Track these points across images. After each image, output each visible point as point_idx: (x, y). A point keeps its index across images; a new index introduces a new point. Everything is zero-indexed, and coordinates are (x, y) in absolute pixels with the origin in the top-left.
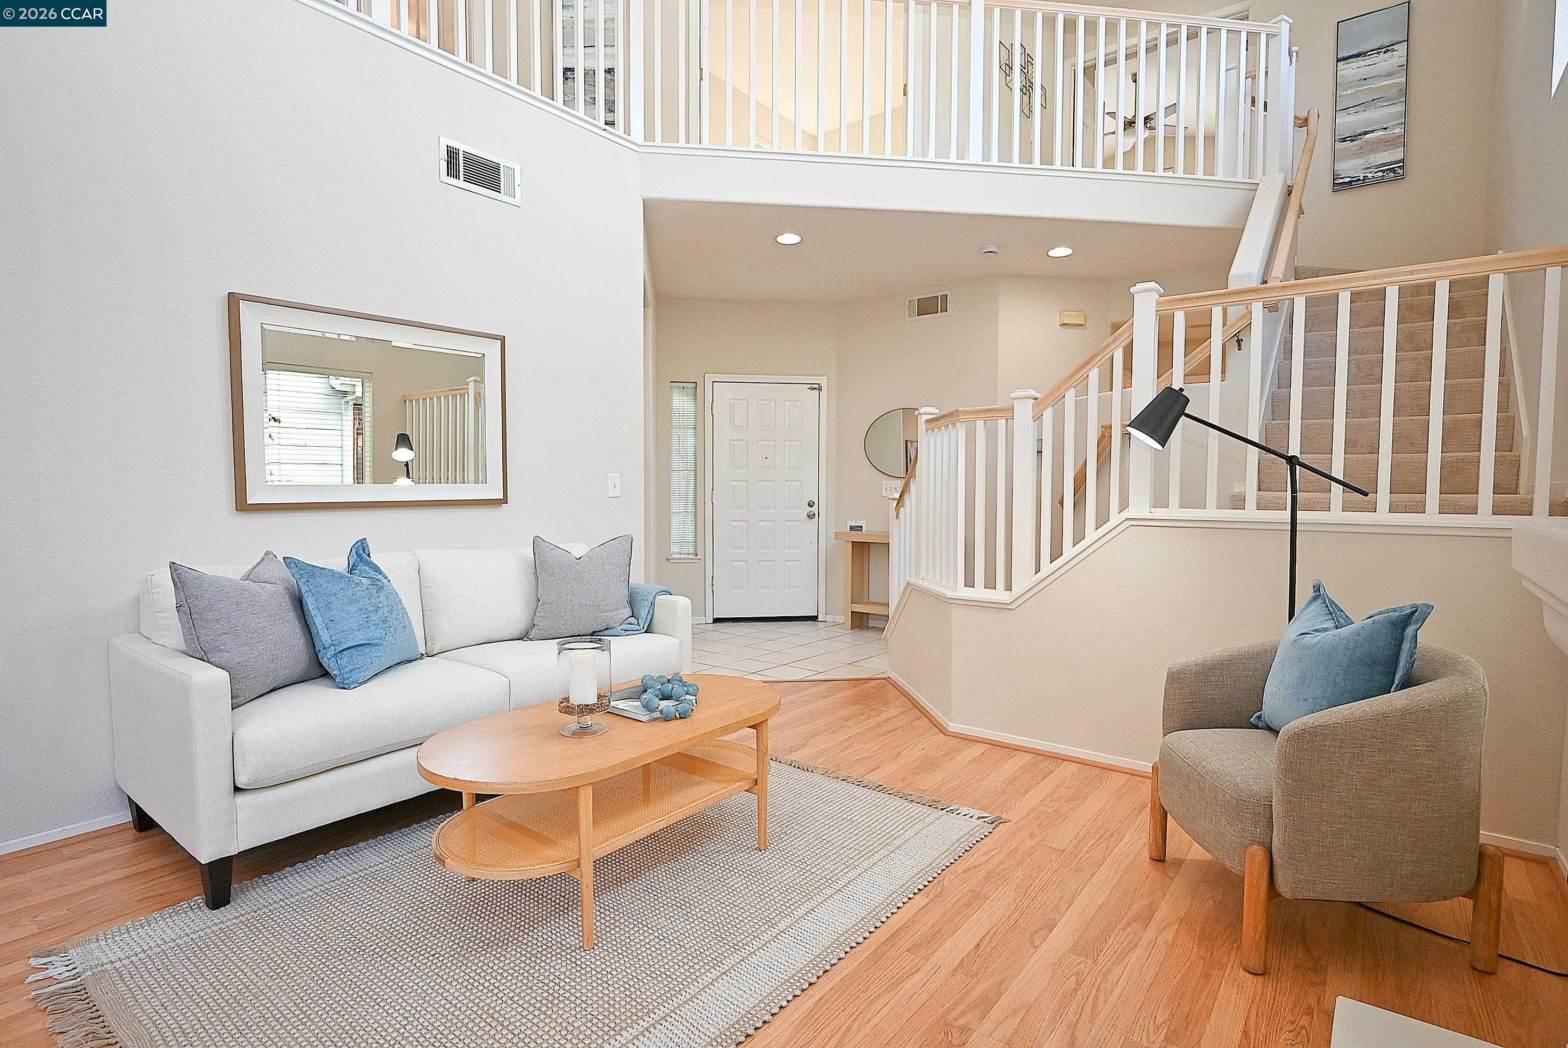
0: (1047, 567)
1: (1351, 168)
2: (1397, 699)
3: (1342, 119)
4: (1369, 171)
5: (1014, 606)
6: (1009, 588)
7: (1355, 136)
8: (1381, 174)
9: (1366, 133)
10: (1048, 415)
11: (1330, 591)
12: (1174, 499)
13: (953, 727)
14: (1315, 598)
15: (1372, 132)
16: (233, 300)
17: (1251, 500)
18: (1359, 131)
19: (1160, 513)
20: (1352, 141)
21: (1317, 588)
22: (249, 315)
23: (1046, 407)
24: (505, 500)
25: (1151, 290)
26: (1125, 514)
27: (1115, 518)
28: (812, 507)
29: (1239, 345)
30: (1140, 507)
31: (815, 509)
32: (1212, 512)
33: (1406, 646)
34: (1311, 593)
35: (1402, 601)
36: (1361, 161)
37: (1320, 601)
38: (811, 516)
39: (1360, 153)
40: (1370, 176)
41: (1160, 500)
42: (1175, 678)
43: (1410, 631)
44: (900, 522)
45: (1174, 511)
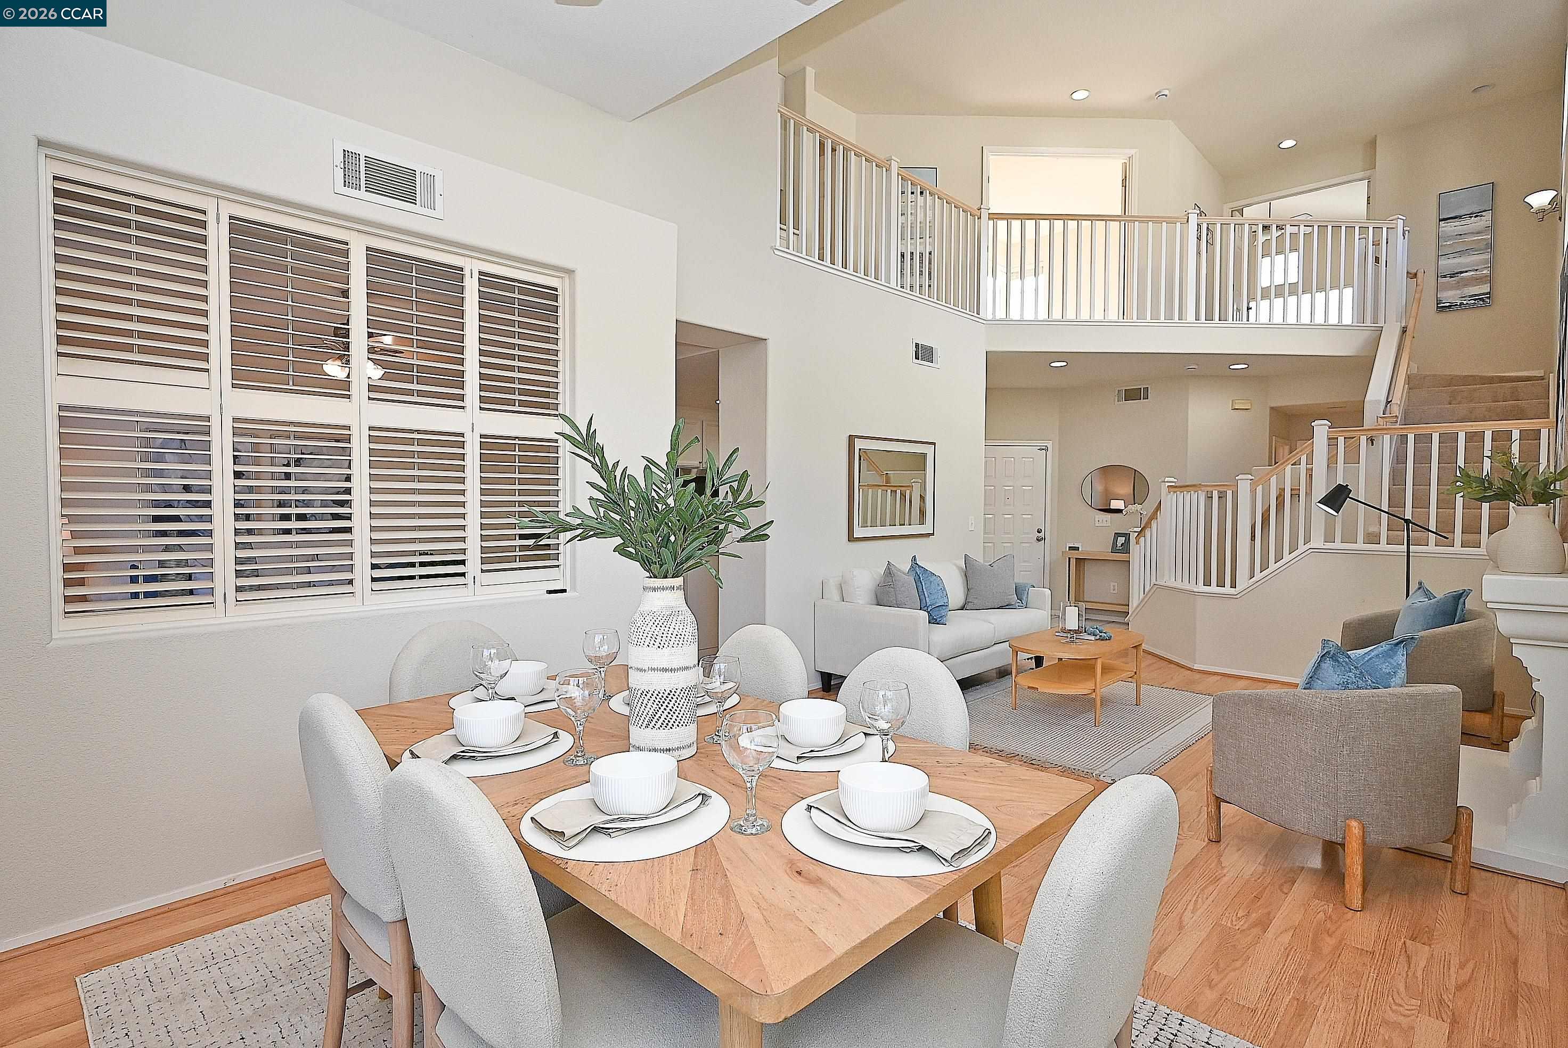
0: (1258, 576)
1: (1450, 296)
2: (1455, 627)
3: (1443, 262)
4: (1463, 299)
5: (1238, 596)
6: (1233, 586)
7: (1454, 274)
8: (1473, 302)
9: (1462, 272)
10: (1259, 489)
11: (1427, 585)
12: (1338, 538)
13: (1196, 667)
14: (1419, 588)
15: (1466, 272)
16: (851, 438)
17: (1384, 539)
18: (1456, 271)
19: (1329, 545)
20: (1451, 277)
21: (1420, 583)
22: (859, 444)
23: (1259, 485)
24: (933, 534)
25: (1325, 425)
26: (1308, 546)
27: (1302, 548)
28: (1040, 533)
29: (1372, 443)
30: (1317, 541)
31: (1042, 535)
32: (1360, 545)
33: (1460, 607)
34: (1417, 586)
35: (1459, 588)
36: (1459, 292)
37: (1422, 589)
38: (1038, 540)
39: (1458, 286)
40: (1465, 302)
41: (1329, 538)
42: (1346, 626)
43: (1462, 600)
44: (1140, 547)
45: (1338, 545)
